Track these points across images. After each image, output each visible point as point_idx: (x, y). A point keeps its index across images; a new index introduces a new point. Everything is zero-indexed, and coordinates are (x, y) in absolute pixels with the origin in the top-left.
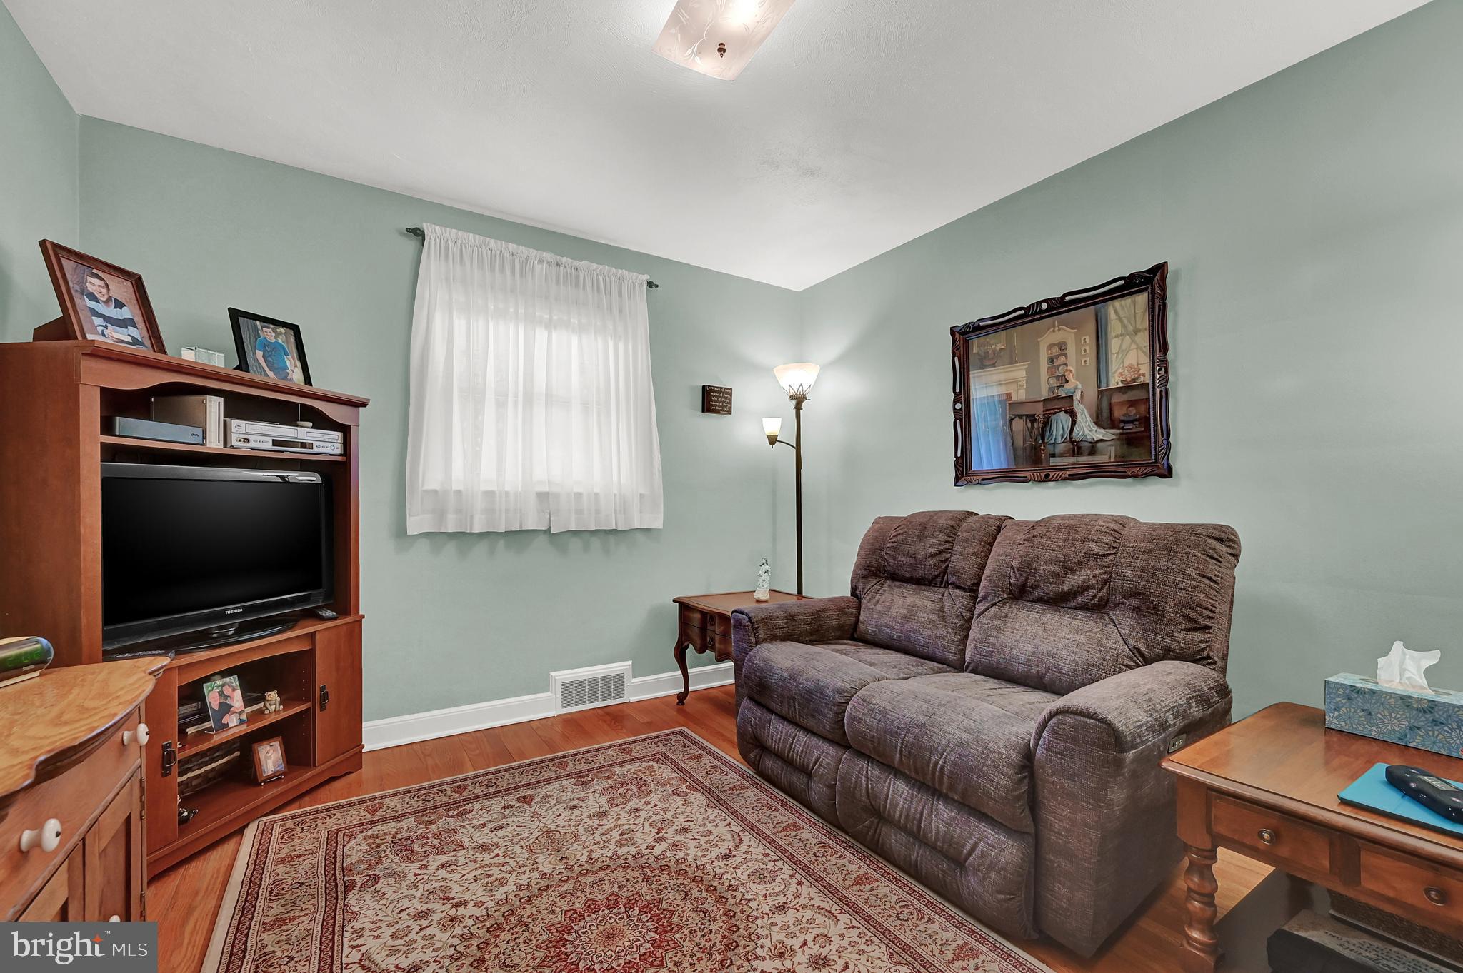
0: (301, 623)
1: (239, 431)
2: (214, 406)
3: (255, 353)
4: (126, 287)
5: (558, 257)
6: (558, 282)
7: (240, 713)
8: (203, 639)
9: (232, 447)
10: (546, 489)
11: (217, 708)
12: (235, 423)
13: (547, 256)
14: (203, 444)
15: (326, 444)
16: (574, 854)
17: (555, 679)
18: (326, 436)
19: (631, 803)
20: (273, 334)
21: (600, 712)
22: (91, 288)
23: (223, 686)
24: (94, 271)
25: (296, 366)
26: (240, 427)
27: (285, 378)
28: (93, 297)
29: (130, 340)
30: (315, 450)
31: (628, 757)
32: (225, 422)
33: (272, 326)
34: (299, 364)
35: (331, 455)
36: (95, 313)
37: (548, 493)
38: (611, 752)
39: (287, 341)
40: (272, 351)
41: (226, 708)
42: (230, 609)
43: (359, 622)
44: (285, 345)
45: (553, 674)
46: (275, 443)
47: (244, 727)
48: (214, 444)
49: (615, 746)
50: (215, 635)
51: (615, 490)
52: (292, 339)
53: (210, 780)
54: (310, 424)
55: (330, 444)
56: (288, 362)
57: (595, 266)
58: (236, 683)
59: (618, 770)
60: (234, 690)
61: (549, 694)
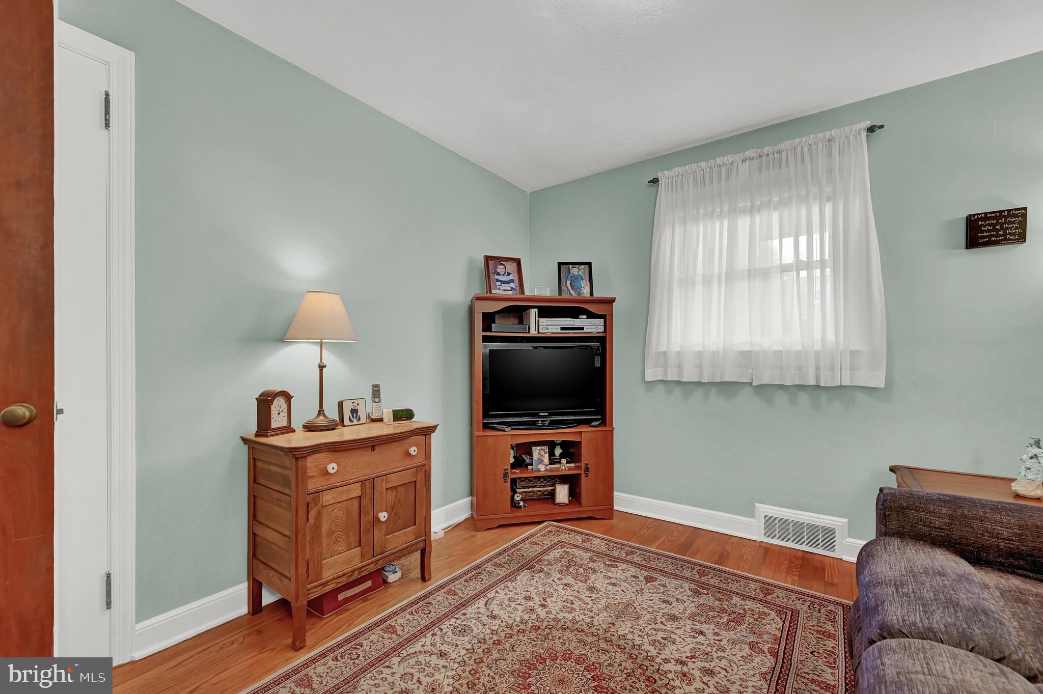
0: (582, 426)
1: (543, 324)
2: (534, 313)
3: (566, 283)
4: (514, 266)
5: (759, 151)
6: (760, 171)
7: (546, 465)
8: (532, 425)
9: (541, 333)
10: (749, 349)
11: (536, 460)
12: (541, 320)
13: (749, 153)
14: (529, 332)
15: (592, 327)
16: (621, 626)
17: (758, 510)
18: (592, 322)
19: (706, 626)
20: (577, 270)
21: (800, 554)
22: (498, 270)
23: (540, 450)
24: (501, 262)
25: (586, 285)
26: (545, 322)
27: (579, 294)
28: (498, 274)
29: (510, 289)
30: (585, 330)
31: (761, 596)
32: (538, 321)
33: (577, 266)
34: (588, 283)
35: (597, 333)
36: (498, 280)
37: (750, 352)
38: (752, 585)
39: (584, 273)
40: (575, 279)
41: (541, 461)
42: (542, 413)
43: (612, 431)
44: (582, 275)
45: (757, 505)
46: (562, 329)
47: (548, 472)
48: (533, 332)
49: (763, 583)
50: (540, 425)
51: (818, 347)
52: (587, 270)
53: (545, 495)
54: (585, 317)
55: (595, 327)
56: (583, 284)
57: (797, 141)
58: (547, 450)
59: (736, 600)
60: (545, 453)
61: (753, 520)
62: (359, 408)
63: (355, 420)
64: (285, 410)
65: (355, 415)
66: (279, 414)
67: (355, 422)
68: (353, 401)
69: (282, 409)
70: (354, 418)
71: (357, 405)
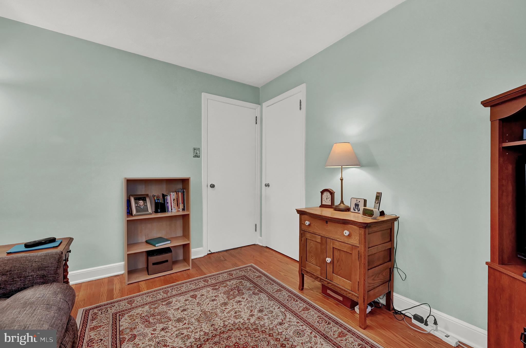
62: (360, 203)
63: (356, 210)
64: (330, 198)
65: (357, 207)
66: (327, 199)
67: (357, 211)
68: (357, 199)
69: (328, 197)
70: (356, 209)
71: (359, 202)
